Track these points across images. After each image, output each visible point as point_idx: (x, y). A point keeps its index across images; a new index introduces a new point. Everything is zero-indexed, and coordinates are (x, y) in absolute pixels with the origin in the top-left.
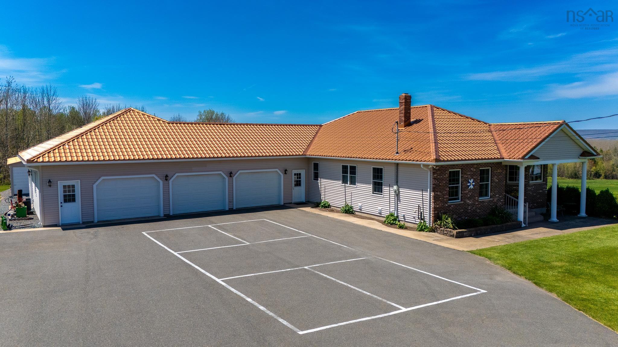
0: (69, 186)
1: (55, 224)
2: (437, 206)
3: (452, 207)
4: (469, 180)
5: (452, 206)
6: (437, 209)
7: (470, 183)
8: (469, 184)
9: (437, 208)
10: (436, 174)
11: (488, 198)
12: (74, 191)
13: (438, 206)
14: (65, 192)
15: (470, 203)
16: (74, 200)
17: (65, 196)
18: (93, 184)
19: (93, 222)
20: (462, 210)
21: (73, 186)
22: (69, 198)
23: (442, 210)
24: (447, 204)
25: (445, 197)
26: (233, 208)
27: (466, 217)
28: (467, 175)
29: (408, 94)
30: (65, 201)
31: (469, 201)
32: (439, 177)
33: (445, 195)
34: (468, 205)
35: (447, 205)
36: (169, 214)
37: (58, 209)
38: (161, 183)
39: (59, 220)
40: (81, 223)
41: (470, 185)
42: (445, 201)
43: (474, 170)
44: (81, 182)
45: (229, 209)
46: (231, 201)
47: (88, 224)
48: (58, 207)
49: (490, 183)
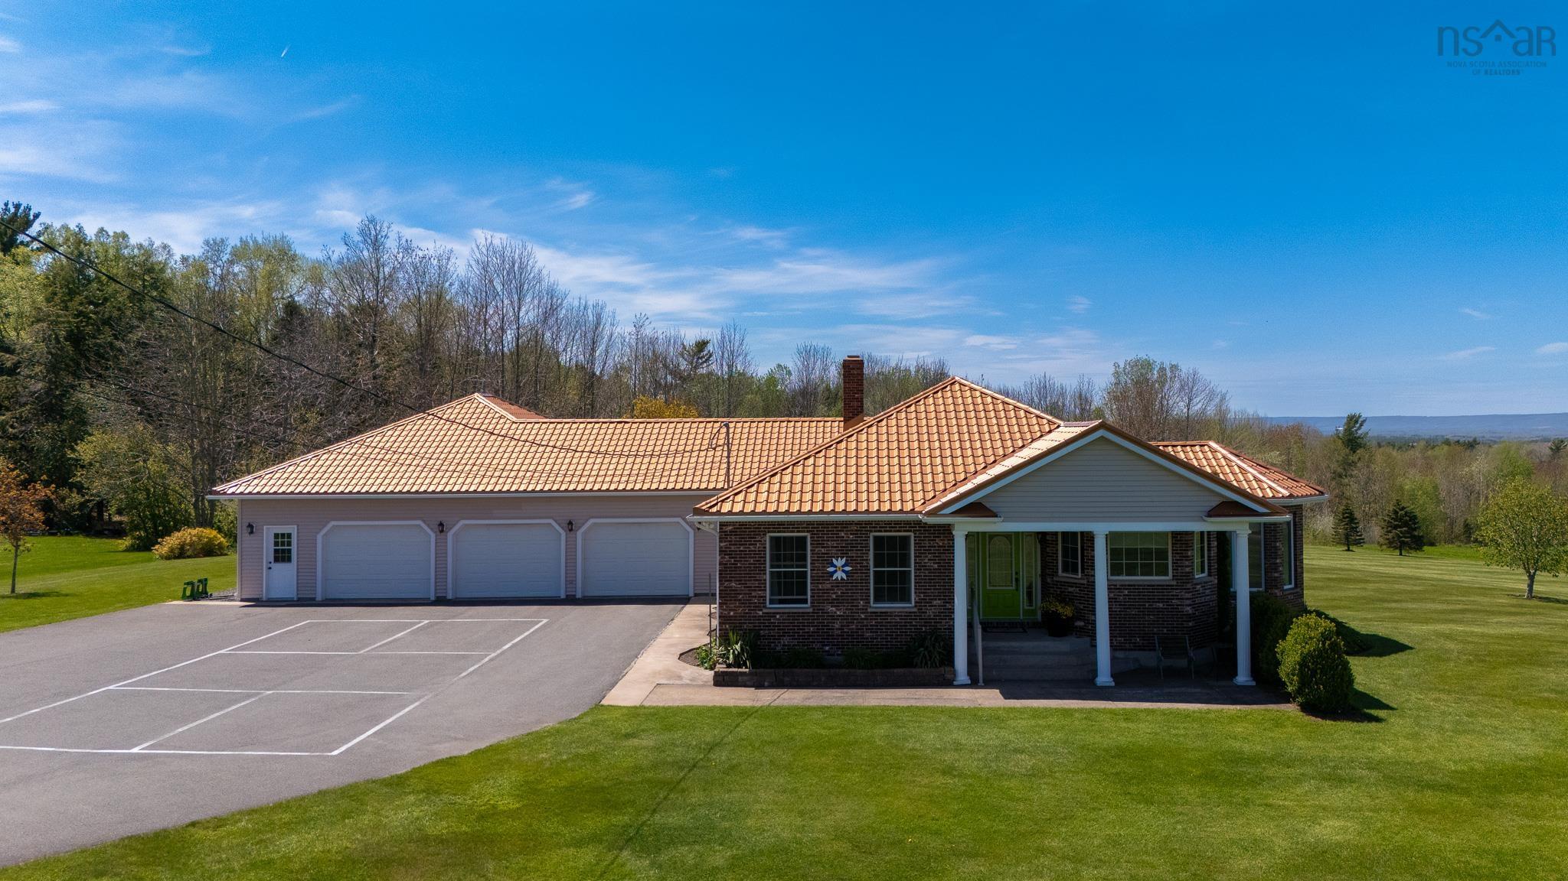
0: (283, 535)
1: (255, 597)
2: (729, 613)
3: (779, 619)
4: (832, 560)
5: (778, 617)
6: (731, 620)
7: (835, 566)
8: (831, 569)
9: (732, 616)
10: (725, 542)
11: (910, 605)
12: (289, 544)
13: (732, 613)
14: (276, 544)
15: (838, 613)
16: (289, 560)
17: (276, 551)
18: (318, 533)
19: (314, 599)
20: (812, 629)
21: (289, 536)
22: (282, 556)
23: (745, 623)
24: (761, 610)
25: (753, 594)
26: (575, 595)
27: (826, 645)
28: (828, 547)
29: (858, 357)
30: (276, 560)
31: (834, 609)
32: (733, 548)
33: (755, 590)
34: (833, 617)
35: (761, 613)
36: (445, 597)
37: (262, 573)
38: (433, 535)
39: (262, 591)
40: (295, 599)
41: (836, 571)
42: (756, 603)
43: (851, 536)
44: (298, 529)
45: (567, 596)
46: (571, 582)
47: (304, 601)
48: (262, 569)
49: (912, 569)
